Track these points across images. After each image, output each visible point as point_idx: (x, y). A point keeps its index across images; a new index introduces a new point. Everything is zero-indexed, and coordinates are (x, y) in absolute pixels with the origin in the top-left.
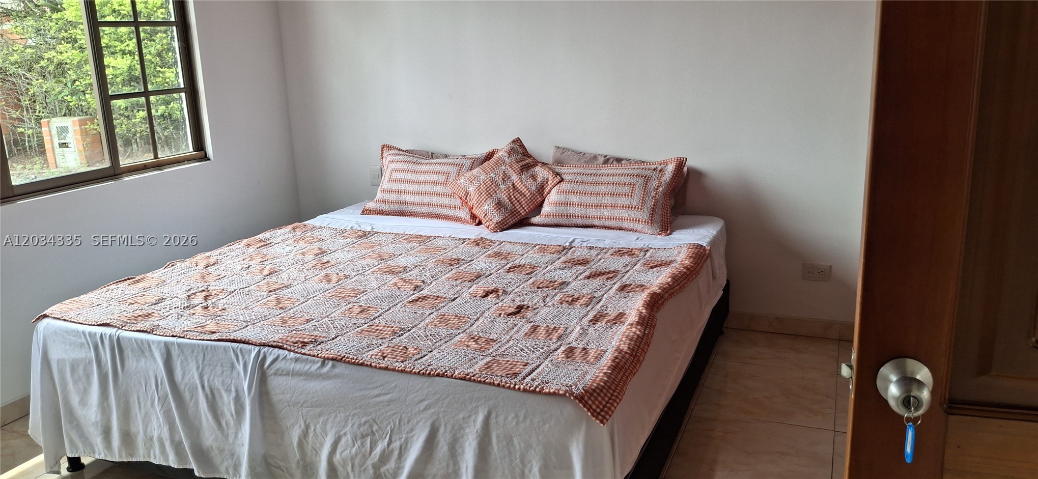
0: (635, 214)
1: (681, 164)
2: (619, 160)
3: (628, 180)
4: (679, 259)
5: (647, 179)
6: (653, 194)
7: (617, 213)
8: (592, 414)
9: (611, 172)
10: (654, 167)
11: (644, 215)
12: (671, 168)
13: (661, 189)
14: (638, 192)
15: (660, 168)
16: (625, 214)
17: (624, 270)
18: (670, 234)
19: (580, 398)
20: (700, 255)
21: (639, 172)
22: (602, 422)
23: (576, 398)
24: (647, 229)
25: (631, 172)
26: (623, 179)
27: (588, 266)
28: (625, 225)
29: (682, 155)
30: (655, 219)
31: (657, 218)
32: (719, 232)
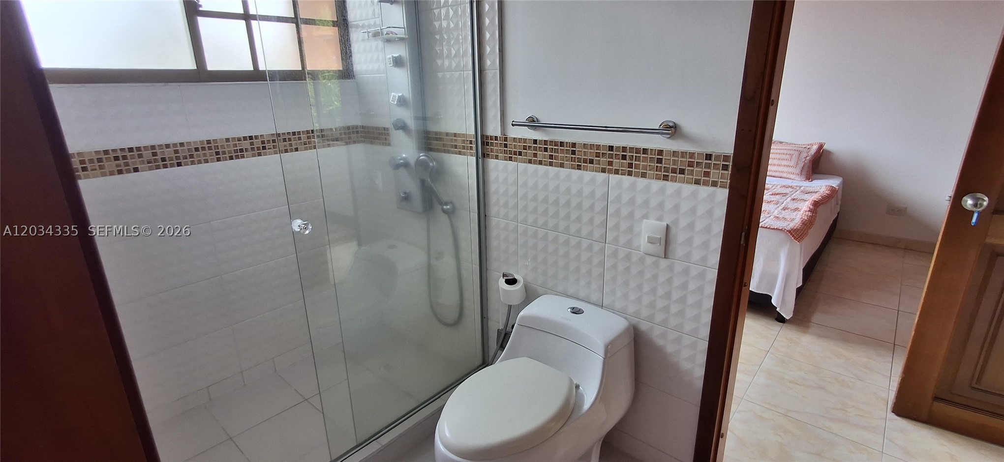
0: (791, 170)
1: (821, 146)
2: (781, 143)
3: (789, 152)
4: (822, 191)
5: (800, 153)
6: (804, 160)
7: (781, 169)
8: (794, 239)
9: (779, 147)
10: (805, 146)
11: (798, 170)
12: (815, 148)
13: (808, 158)
14: (794, 158)
15: (808, 147)
16: (786, 169)
17: (790, 193)
18: (811, 181)
19: (789, 231)
20: (833, 191)
21: (795, 148)
22: (799, 242)
23: (787, 231)
24: (798, 178)
25: (791, 148)
26: (785, 152)
27: (769, 191)
28: (785, 175)
29: (822, 141)
30: (803, 173)
31: (804, 172)
32: (840, 182)
